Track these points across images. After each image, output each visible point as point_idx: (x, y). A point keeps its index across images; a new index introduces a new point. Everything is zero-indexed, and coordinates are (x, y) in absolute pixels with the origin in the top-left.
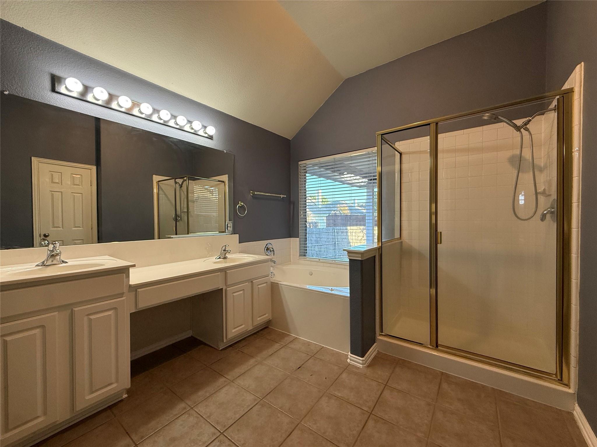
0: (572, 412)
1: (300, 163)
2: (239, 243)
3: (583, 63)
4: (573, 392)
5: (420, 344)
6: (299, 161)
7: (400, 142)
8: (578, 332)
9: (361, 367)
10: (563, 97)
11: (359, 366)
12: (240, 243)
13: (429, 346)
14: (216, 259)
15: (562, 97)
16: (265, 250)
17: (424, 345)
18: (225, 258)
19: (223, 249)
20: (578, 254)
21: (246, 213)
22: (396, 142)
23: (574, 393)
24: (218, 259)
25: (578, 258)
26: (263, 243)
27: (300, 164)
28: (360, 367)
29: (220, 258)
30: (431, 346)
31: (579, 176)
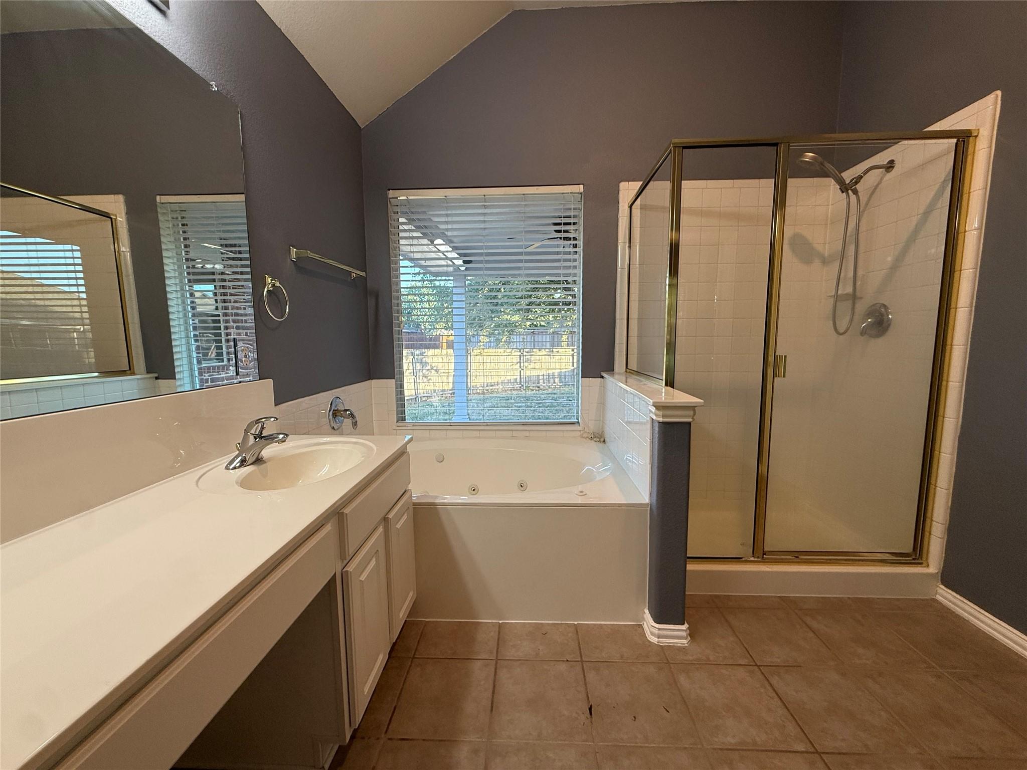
0: (934, 597)
1: (391, 193)
2: (275, 405)
3: (999, 93)
4: (936, 571)
5: (737, 559)
6: (389, 190)
7: (630, 182)
8: (951, 491)
9: (686, 645)
10: (964, 141)
11: (681, 644)
12: (278, 405)
13: (752, 559)
14: (227, 468)
15: (962, 141)
16: (331, 417)
17: (743, 559)
18: (258, 461)
19: (255, 430)
20: (963, 382)
21: (287, 310)
22: (621, 182)
23: (938, 573)
24: (235, 468)
25: (962, 387)
26: (323, 400)
27: (393, 198)
28: (684, 644)
29: (243, 463)
30: (754, 558)
31: (977, 268)
